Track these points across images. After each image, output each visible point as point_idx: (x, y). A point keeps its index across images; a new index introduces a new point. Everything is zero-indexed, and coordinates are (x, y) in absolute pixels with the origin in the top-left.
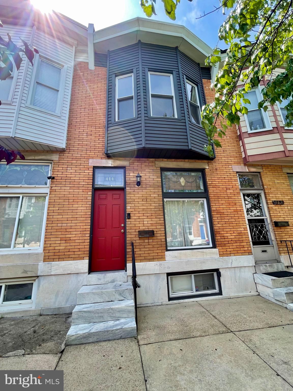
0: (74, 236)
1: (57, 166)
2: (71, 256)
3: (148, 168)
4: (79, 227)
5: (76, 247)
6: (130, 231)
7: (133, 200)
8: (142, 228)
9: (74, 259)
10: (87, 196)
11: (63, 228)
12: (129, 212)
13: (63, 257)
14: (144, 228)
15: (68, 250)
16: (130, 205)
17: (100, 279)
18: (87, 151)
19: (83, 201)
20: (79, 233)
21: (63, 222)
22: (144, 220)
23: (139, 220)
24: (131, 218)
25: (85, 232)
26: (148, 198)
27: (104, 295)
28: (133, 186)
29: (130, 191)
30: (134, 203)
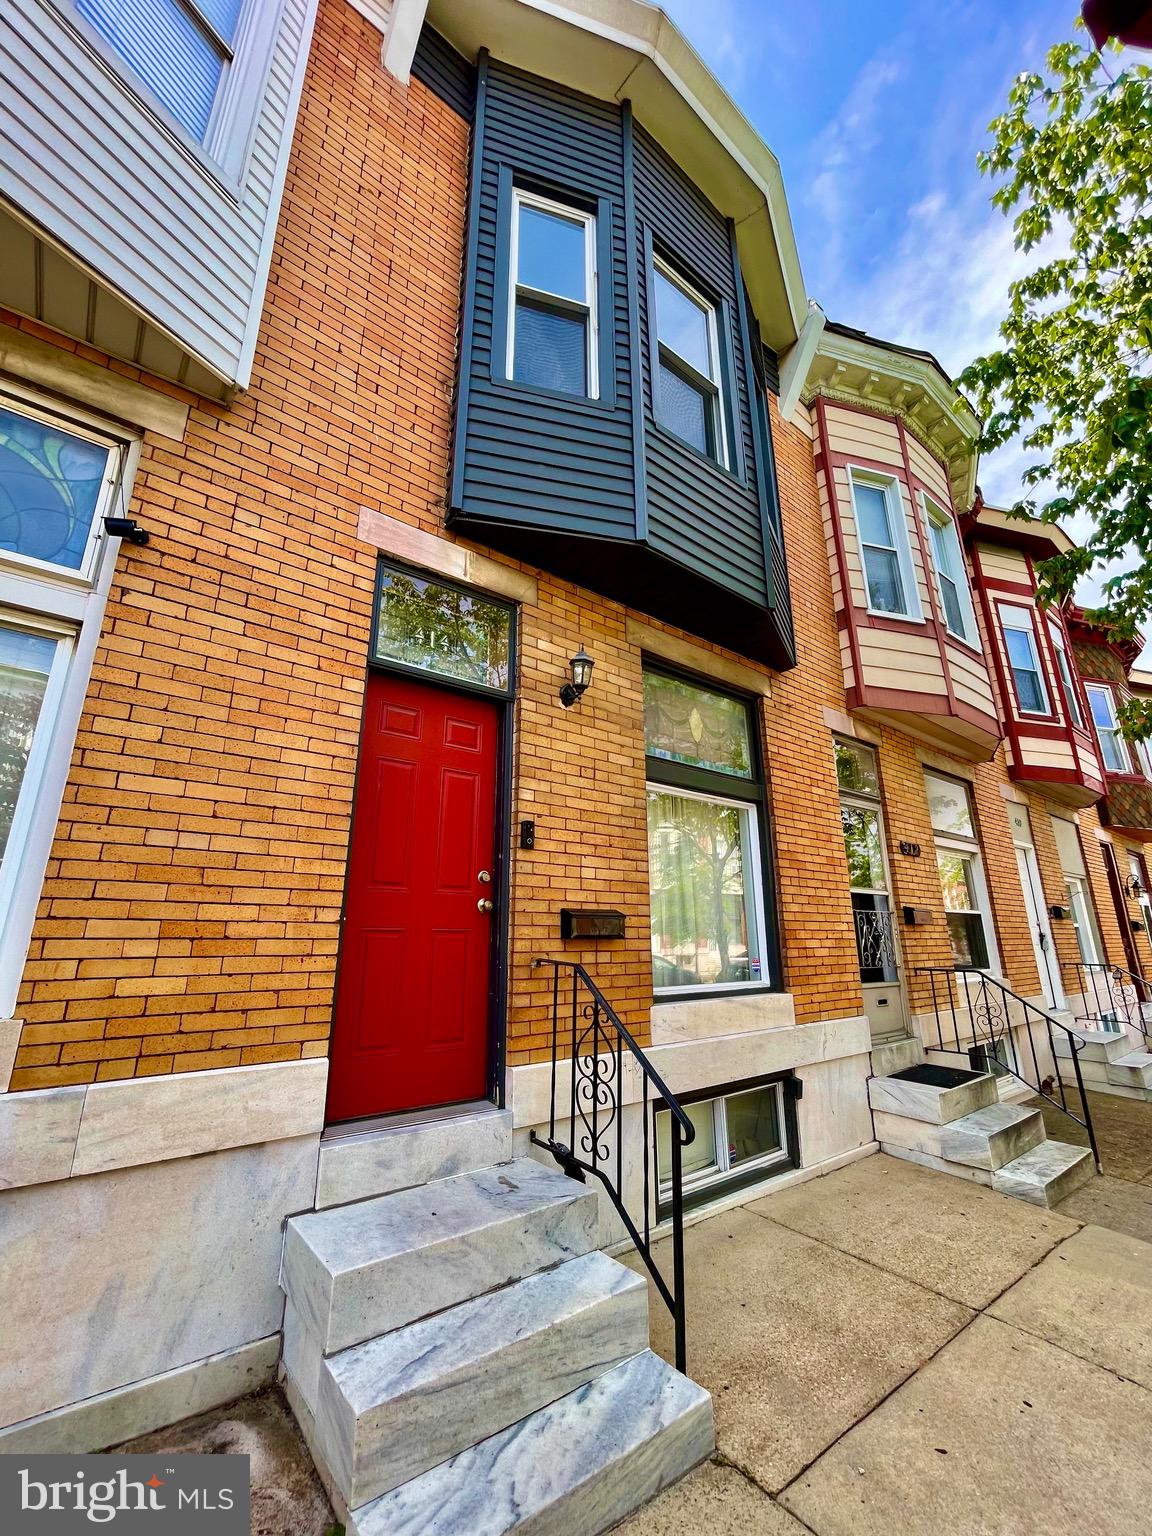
0: (251, 913)
2: (221, 1040)
3: (602, 638)
4: (281, 865)
5: (259, 982)
6: (530, 906)
7: (544, 764)
8: (576, 899)
9: (245, 1055)
10: (338, 695)
11: (180, 857)
12: (529, 818)
13: (172, 1043)
14: (581, 897)
15: (204, 1004)
16: (533, 784)
17: (384, 1164)
18: (354, 462)
19: (318, 718)
20: (283, 897)
21: (187, 823)
22: (585, 861)
23: (563, 859)
24: (540, 844)
25: (316, 899)
26: (599, 765)
27: (475, 1256)
28: (546, 699)
29: (534, 717)
30: (549, 776)
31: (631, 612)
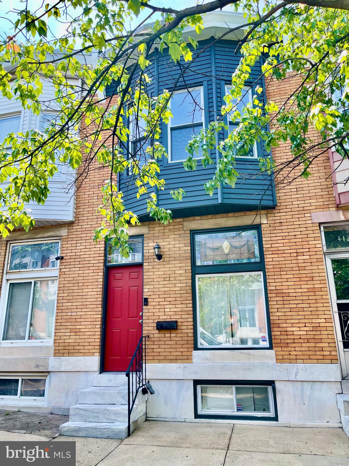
0: (84, 327)
1: (66, 243)
2: (81, 351)
3: (173, 233)
4: (89, 316)
5: (86, 340)
6: (147, 321)
7: (152, 280)
8: (163, 318)
9: (84, 354)
10: (98, 277)
11: (72, 317)
12: (147, 297)
13: (73, 351)
14: (165, 317)
15: (77, 344)
16: (148, 287)
17: (110, 380)
18: (99, 220)
19: (94, 284)
20: (89, 323)
21: (73, 310)
22: (166, 307)
23: (158, 307)
24: (149, 304)
25: (95, 323)
26: (171, 276)
28: (152, 260)
29: (148, 267)
30: (153, 283)
31: (185, 219)
